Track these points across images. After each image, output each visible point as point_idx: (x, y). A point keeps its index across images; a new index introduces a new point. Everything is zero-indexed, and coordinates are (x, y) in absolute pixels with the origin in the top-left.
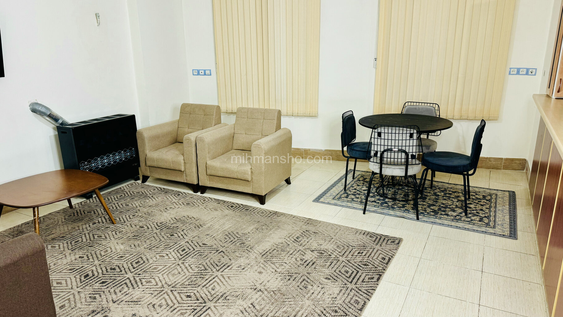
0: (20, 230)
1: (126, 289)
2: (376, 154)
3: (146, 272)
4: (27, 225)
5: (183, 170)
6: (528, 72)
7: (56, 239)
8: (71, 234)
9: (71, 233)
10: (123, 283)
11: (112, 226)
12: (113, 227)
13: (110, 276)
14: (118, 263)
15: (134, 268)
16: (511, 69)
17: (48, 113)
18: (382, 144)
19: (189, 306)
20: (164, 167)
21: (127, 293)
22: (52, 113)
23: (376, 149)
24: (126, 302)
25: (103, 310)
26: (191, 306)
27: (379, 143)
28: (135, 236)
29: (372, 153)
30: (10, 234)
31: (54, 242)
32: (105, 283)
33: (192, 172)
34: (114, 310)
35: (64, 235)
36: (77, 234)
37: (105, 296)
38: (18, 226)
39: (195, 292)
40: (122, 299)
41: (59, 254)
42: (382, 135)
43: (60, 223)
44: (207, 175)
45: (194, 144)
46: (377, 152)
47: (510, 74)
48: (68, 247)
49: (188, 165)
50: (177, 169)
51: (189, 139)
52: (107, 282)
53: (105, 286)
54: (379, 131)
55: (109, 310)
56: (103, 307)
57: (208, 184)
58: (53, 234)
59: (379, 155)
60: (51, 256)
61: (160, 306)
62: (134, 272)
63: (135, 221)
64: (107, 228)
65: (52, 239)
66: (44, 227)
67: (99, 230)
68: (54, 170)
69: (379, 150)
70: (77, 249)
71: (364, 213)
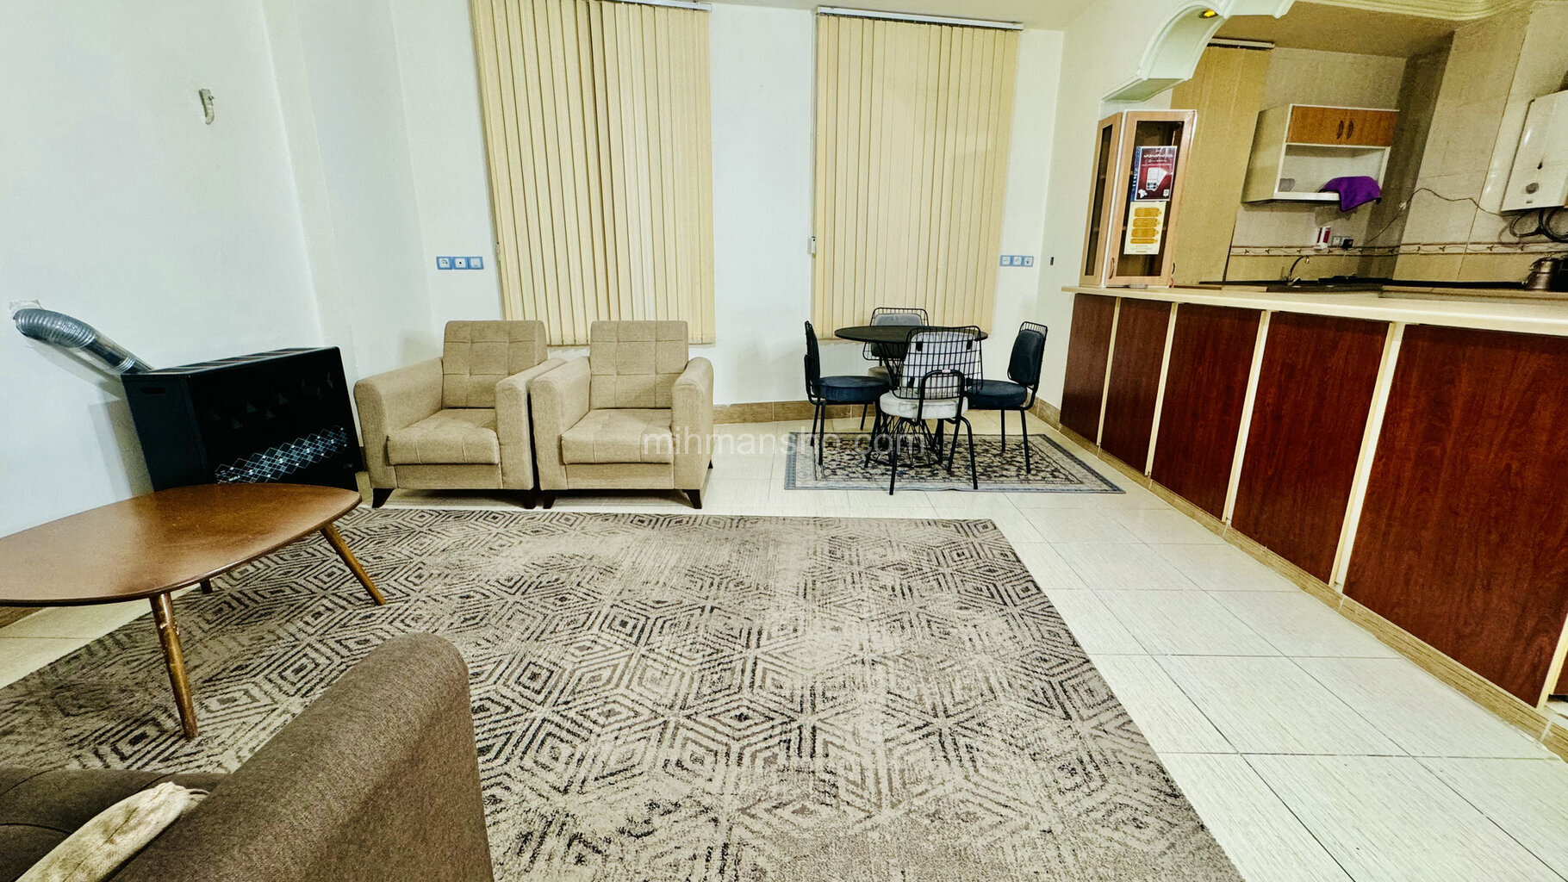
0: (55, 684)
1: (565, 750)
2: (911, 384)
3: (579, 692)
4: (74, 664)
5: (497, 460)
6: (1025, 262)
7: (219, 677)
8: (261, 655)
9: (261, 652)
10: (542, 737)
11: (378, 611)
12: (383, 611)
13: (486, 728)
14: (481, 691)
15: (538, 692)
16: (1002, 257)
17: (89, 340)
18: (924, 363)
19: (766, 739)
20: (443, 461)
21: (578, 756)
22: (101, 341)
23: (911, 374)
24: (596, 779)
25: (551, 822)
26: (771, 737)
27: (918, 363)
28: (466, 620)
29: (905, 382)
30: (19, 703)
31: (219, 687)
32: (489, 751)
33: (522, 462)
34: (583, 813)
35: (239, 663)
36: (281, 651)
37: (522, 786)
38: (40, 673)
39: (746, 703)
40: (581, 776)
41: (264, 715)
42: (925, 346)
43: (198, 634)
44: (562, 463)
45: (524, 398)
46: (913, 379)
47: (1001, 264)
48: (280, 690)
49: (507, 450)
50: (481, 459)
51: (512, 390)
52: (492, 746)
53: (496, 758)
54: (920, 340)
55: (569, 819)
56: (543, 816)
57: (564, 484)
58: (196, 667)
59: (916, 384)
60: (240, 728)
61: (700, 761)
62: (549, 700)
63: (436, 587)
64: (369, 617)
65: (204, 682)
66: (149, 656)
67: (344, 626)
68: (114, 501)
69: (917, 374)
70: (318, 687)
71: (891, 493)
